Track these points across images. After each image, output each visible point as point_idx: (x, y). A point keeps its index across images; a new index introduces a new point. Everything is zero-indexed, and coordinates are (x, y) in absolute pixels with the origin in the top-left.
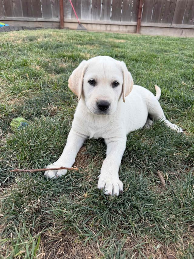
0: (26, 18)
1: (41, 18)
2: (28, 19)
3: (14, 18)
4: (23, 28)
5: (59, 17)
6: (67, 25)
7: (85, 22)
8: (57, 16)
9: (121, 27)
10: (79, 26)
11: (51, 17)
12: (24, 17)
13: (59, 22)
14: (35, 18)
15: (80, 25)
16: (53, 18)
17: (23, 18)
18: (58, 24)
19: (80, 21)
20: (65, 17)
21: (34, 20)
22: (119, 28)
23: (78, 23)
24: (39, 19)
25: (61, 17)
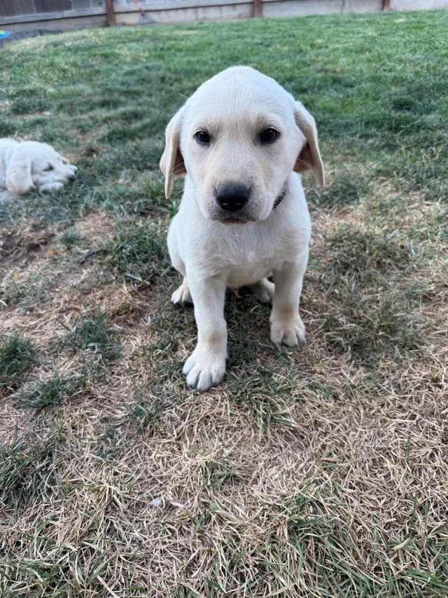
0: (42, 15)
1: (68, 12)
2: (46, 16)
3: (19, 17)
4: (41, 32)
5: (104, 5)
6: (120, 19)
7: (154, 8)
8: (100, 4)
9: (224, 9)
10: (142, 17)
11: (89, 6)
12: (38, 12)
13: (105, 15)
14: (59, 12)
15: (143, 15)
16: (92, 8)
17: (36, 14)
18: (104, 19)
19: (144, 8)
20: (114, 4)
21: (58, 17)
22: (221, 12)
23: (139, 11)
24: (67, 13)
25: (107, 4)
